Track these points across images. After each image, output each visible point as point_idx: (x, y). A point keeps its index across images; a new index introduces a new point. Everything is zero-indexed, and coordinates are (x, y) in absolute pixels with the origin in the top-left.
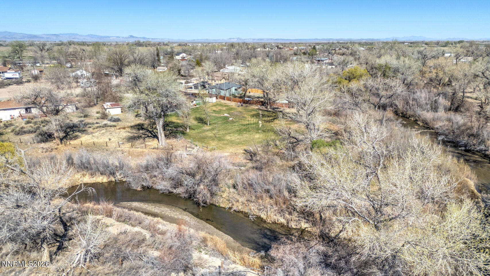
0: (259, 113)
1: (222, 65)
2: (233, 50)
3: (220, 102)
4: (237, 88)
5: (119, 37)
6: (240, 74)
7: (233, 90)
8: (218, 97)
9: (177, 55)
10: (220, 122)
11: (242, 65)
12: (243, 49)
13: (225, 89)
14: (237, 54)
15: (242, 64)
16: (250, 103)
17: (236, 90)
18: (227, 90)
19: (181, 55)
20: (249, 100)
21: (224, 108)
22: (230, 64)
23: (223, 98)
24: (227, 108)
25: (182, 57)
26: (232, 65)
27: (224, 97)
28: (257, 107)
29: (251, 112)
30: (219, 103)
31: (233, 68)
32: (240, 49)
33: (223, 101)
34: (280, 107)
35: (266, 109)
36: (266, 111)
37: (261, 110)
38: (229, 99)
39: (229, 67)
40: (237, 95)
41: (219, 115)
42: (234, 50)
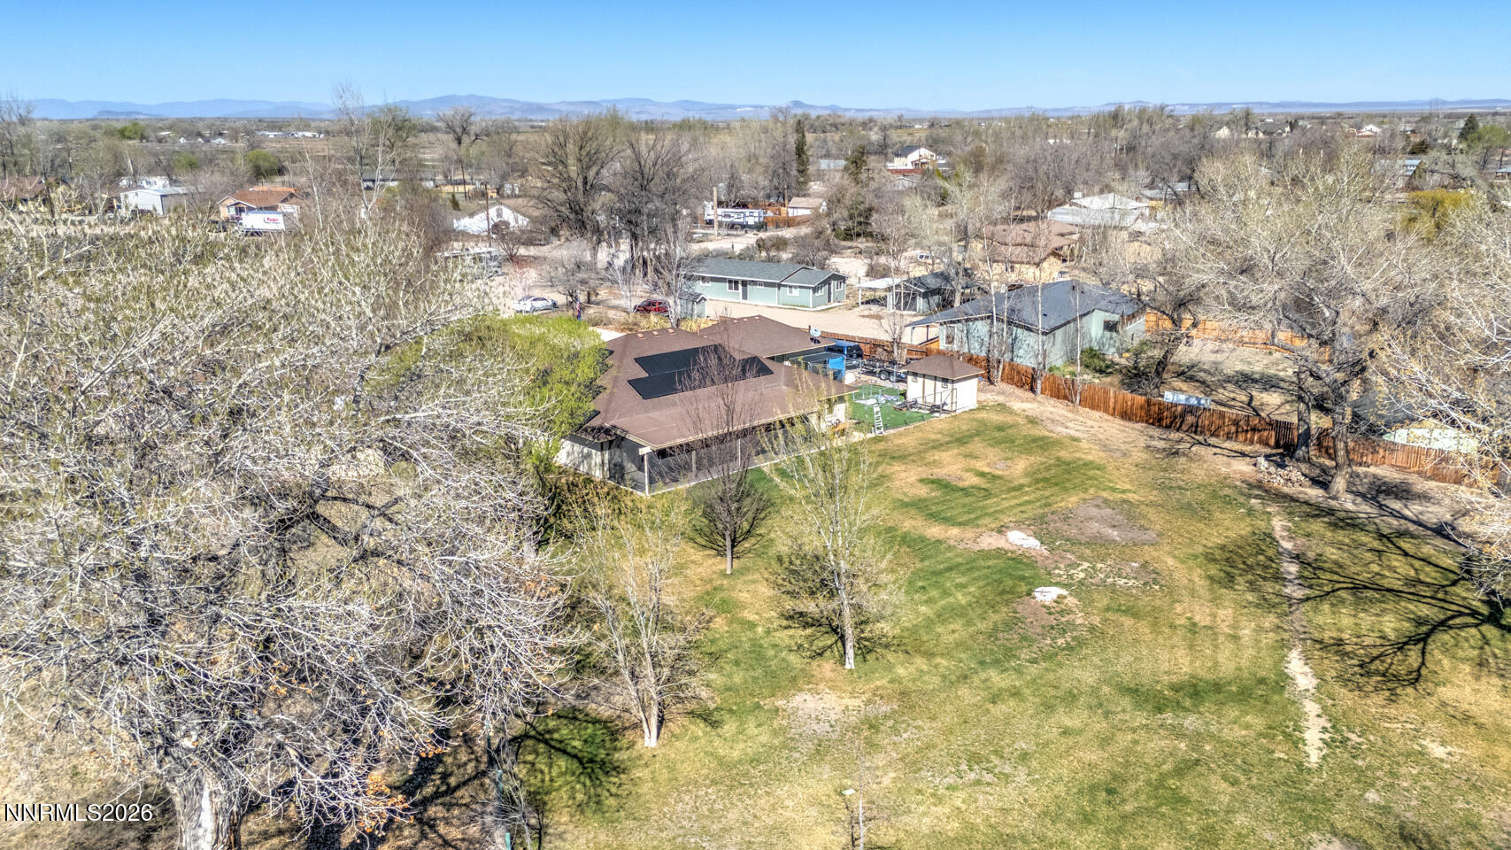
0: (1269, 536)
1: (1060, 193)
2: (1114, 133)
3: (1002, 408)
4: (1116, 318)
5: (762, 107)
6: (1140, 233)
7: (1094, 326)
8: (997, 375)
9: (897, 155)
10: (952, 632)
11: (1148, 193)
12: (1157, 127)
13: (1040, 324)
14: (1131, 149)
15: (1151, 186)
16: (1195, 428)
17: (1110, 327)
18: (1059, 333)
19: (914, 156)
20: (1189, 410)
21: (1019, 467)
22: (1096, 189)
23: (1028, 381)
24: (1036, 459)
25: (915, 163)
26: (1102, 192)
27: (1034, 380)
28: (1242, 467)
29: (1207, 518)
30: (996, 418)
31: (1107, 205)
32: (1146, 128)
33: (1023, 404)
34: (1421, 485)
35: (1315, 493)
36: (1319, 512)
37: (1280, 497)
38: (1062, 392)
39: (1086, 202)
40: (1111, 354)
41: (969, 533)
42: (1121, 134)
